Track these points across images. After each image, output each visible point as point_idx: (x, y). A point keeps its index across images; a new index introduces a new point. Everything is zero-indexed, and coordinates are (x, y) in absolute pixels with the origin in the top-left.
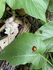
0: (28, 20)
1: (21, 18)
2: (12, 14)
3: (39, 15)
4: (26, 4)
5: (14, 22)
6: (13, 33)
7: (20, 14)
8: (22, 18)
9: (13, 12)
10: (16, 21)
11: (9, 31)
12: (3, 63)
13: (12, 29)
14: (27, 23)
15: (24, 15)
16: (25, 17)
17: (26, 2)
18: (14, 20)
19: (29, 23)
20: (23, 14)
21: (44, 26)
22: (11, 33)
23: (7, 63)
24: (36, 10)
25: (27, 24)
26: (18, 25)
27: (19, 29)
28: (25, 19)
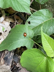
0: (18, 17)
1: (11, 16)
2: (2, 14)
3: (25, 9)
4: (13, 3)
5: (5, 21)
6: (6, 31)
7: (9, 12)
8: (13, 16)
9: (2, 12)
10: (7, 20)
11: (2, 30)
12: (3, 54)
13: (4, 27)
14: (18, 19)
15: (14, 12)
16: (15, 14)
17: (12, 2)
18: (5, 20)
19: (21, 20)
20: (12, 12)
21: (30, 17)
22: (4, 31)
23: (6, 53)
24: (22, 6)
25: (18, 21)
26: (10, 24)
27: (11, 26)
28: (16, 17)
